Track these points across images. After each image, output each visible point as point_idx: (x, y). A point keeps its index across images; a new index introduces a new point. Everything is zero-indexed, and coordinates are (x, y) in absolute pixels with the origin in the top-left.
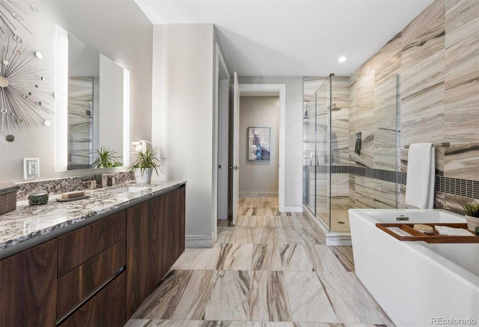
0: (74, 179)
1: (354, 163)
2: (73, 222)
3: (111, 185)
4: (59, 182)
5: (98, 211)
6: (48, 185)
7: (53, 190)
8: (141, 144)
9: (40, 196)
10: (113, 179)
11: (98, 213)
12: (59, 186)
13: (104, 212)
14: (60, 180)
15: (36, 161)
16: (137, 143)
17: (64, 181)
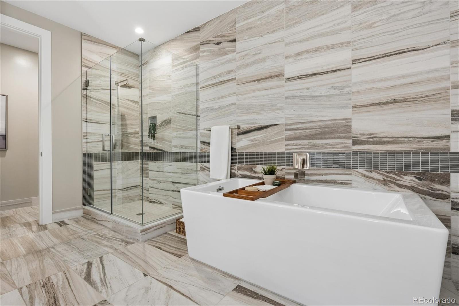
1: (148, 148)
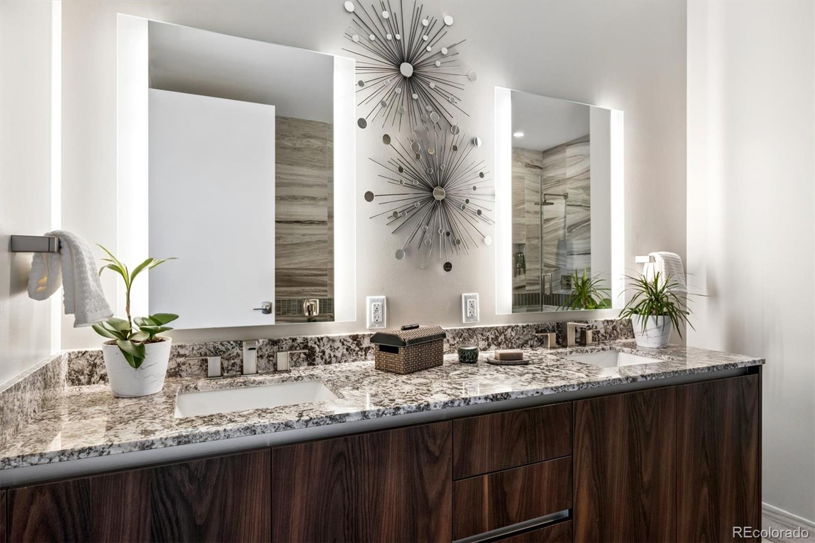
0: (523, 327)
2: (472, 402)
3: (584, 345)
4: (501, 331)
5: (513, 393)
6: (488, 334)
7: (495, 342)
8: (652, 260)
9: (468, 350)
10: (589, 334)
11: (513, 397)
12: (502, 337)
13: (524, 396)
14: (503, 327)
15: (474, 297)
16: (644, 259)
17: (509, 330)
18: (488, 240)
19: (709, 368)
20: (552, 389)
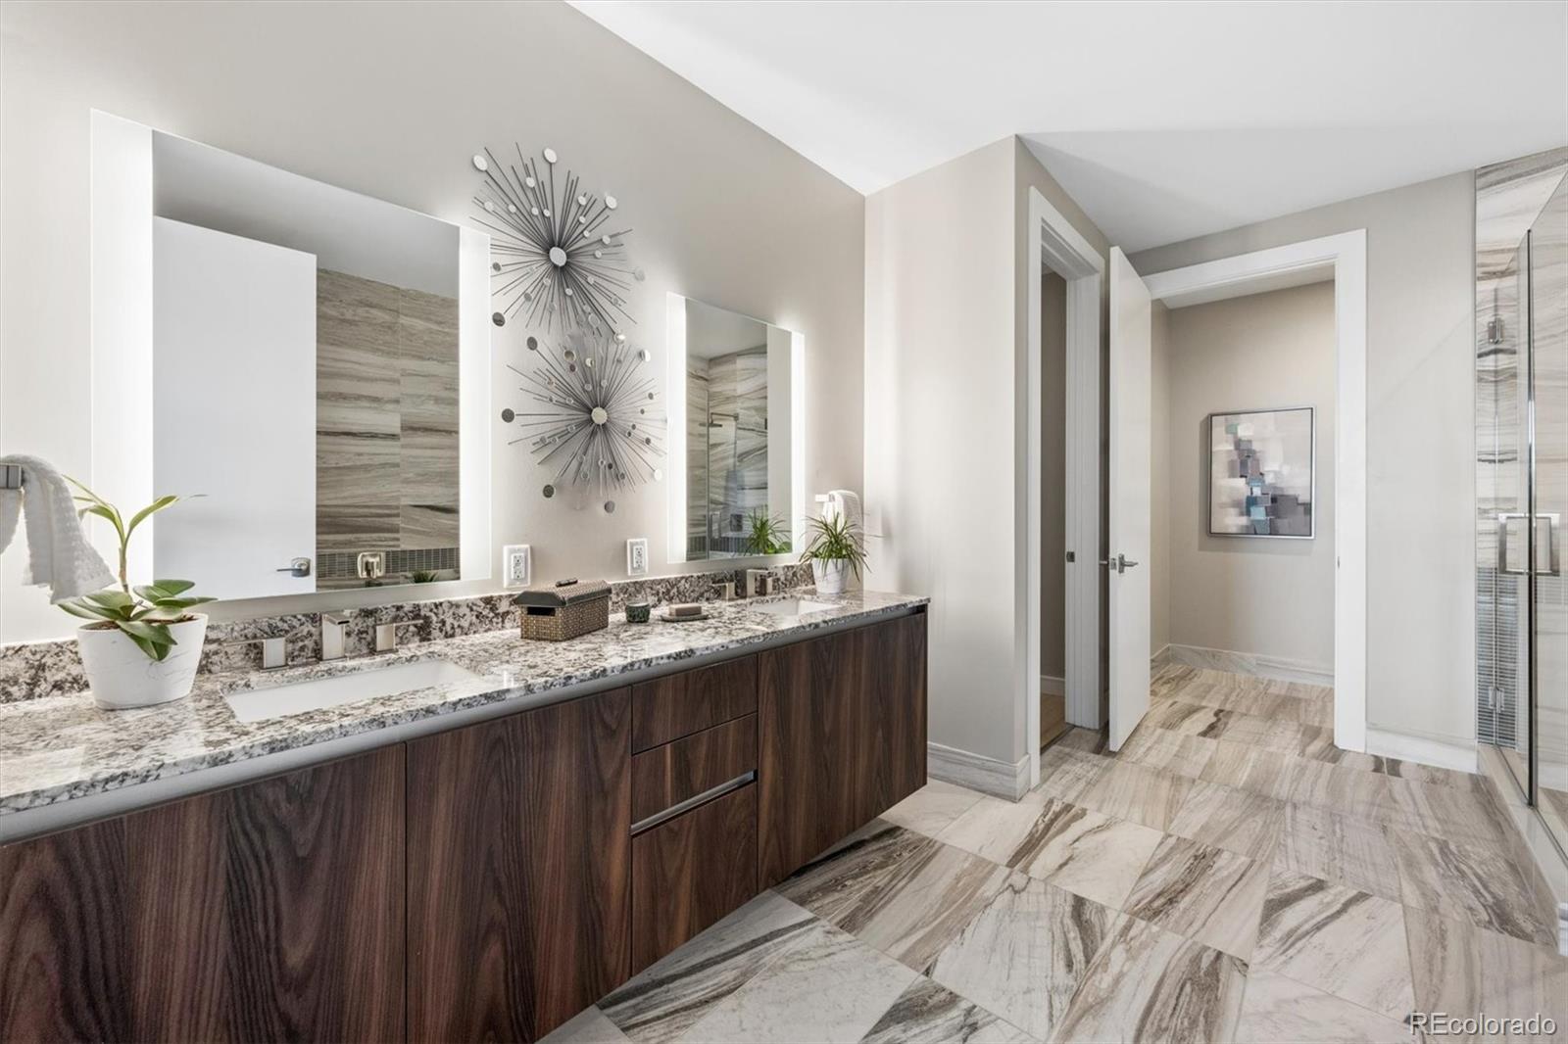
0: (699, 577)
2: (654, 662)
3: (765, 594)
4: (672, 584)
5: (697, 649)
6: (659, 587)
7: (667, 597)
8: (832, 499)
9: (637, 608)
10: (770, 581)
11: (698, 653)
12: (675, 590)
13: (709, 652)
14: (676, 579)
15: (642, 543)
16: (824, 498)
17: (683, 581)
18: (658, 475)
19: (883, 610)
20: (737, 641)
